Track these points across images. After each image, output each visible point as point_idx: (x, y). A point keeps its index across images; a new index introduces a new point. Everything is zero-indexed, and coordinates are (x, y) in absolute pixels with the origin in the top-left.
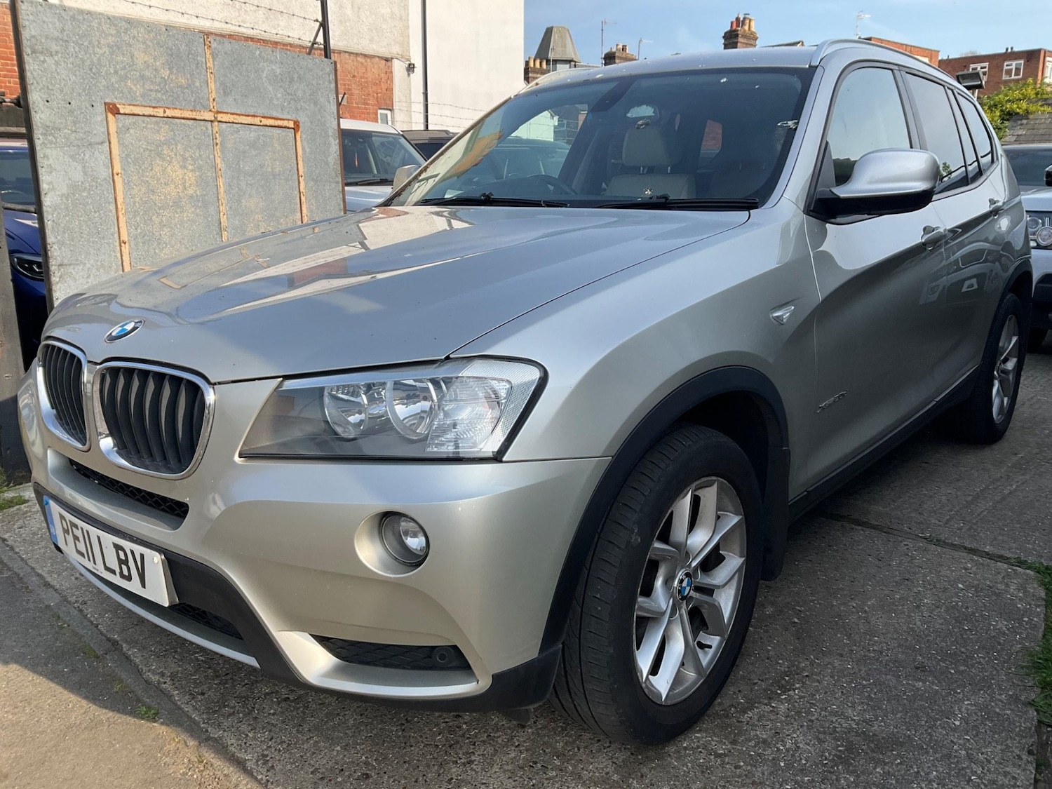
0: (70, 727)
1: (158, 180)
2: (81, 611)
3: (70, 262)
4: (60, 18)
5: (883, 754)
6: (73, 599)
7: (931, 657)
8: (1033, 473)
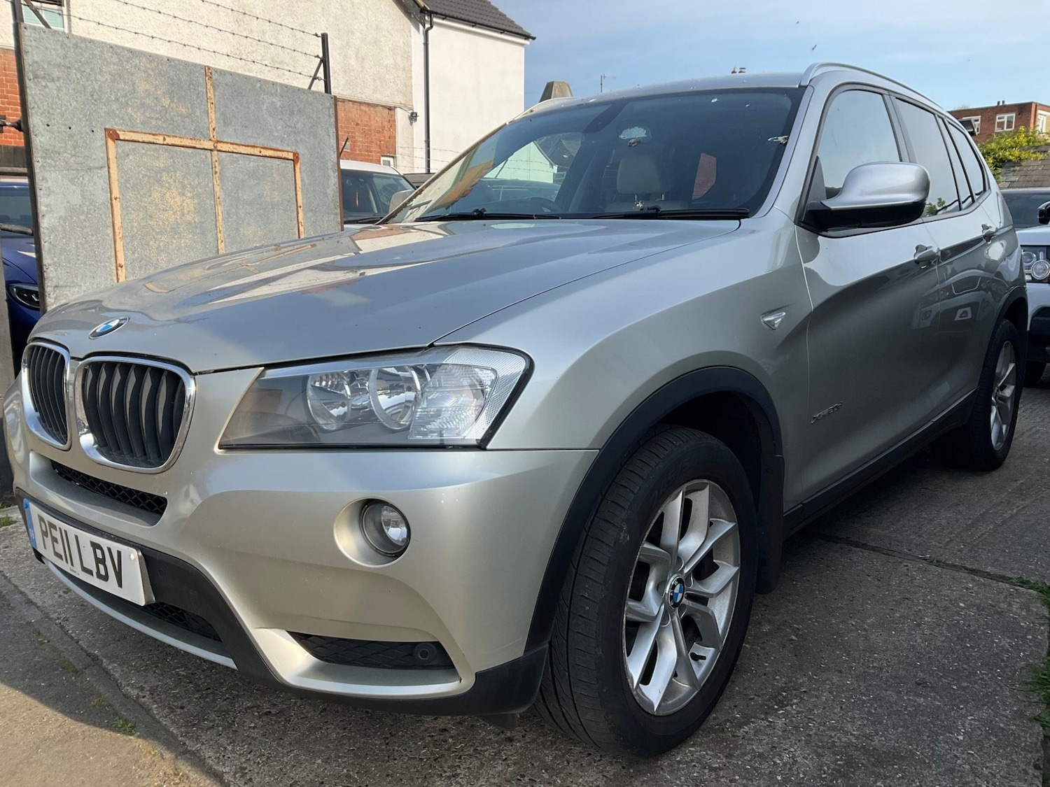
0: (43, 740)
1: (156, 205)
2: (62, 627)
3: (65, 284)
4: (63, 45)
5: (884, 768)
6: (54, 616)
7: (933, 674)
8: (1034, 498)
